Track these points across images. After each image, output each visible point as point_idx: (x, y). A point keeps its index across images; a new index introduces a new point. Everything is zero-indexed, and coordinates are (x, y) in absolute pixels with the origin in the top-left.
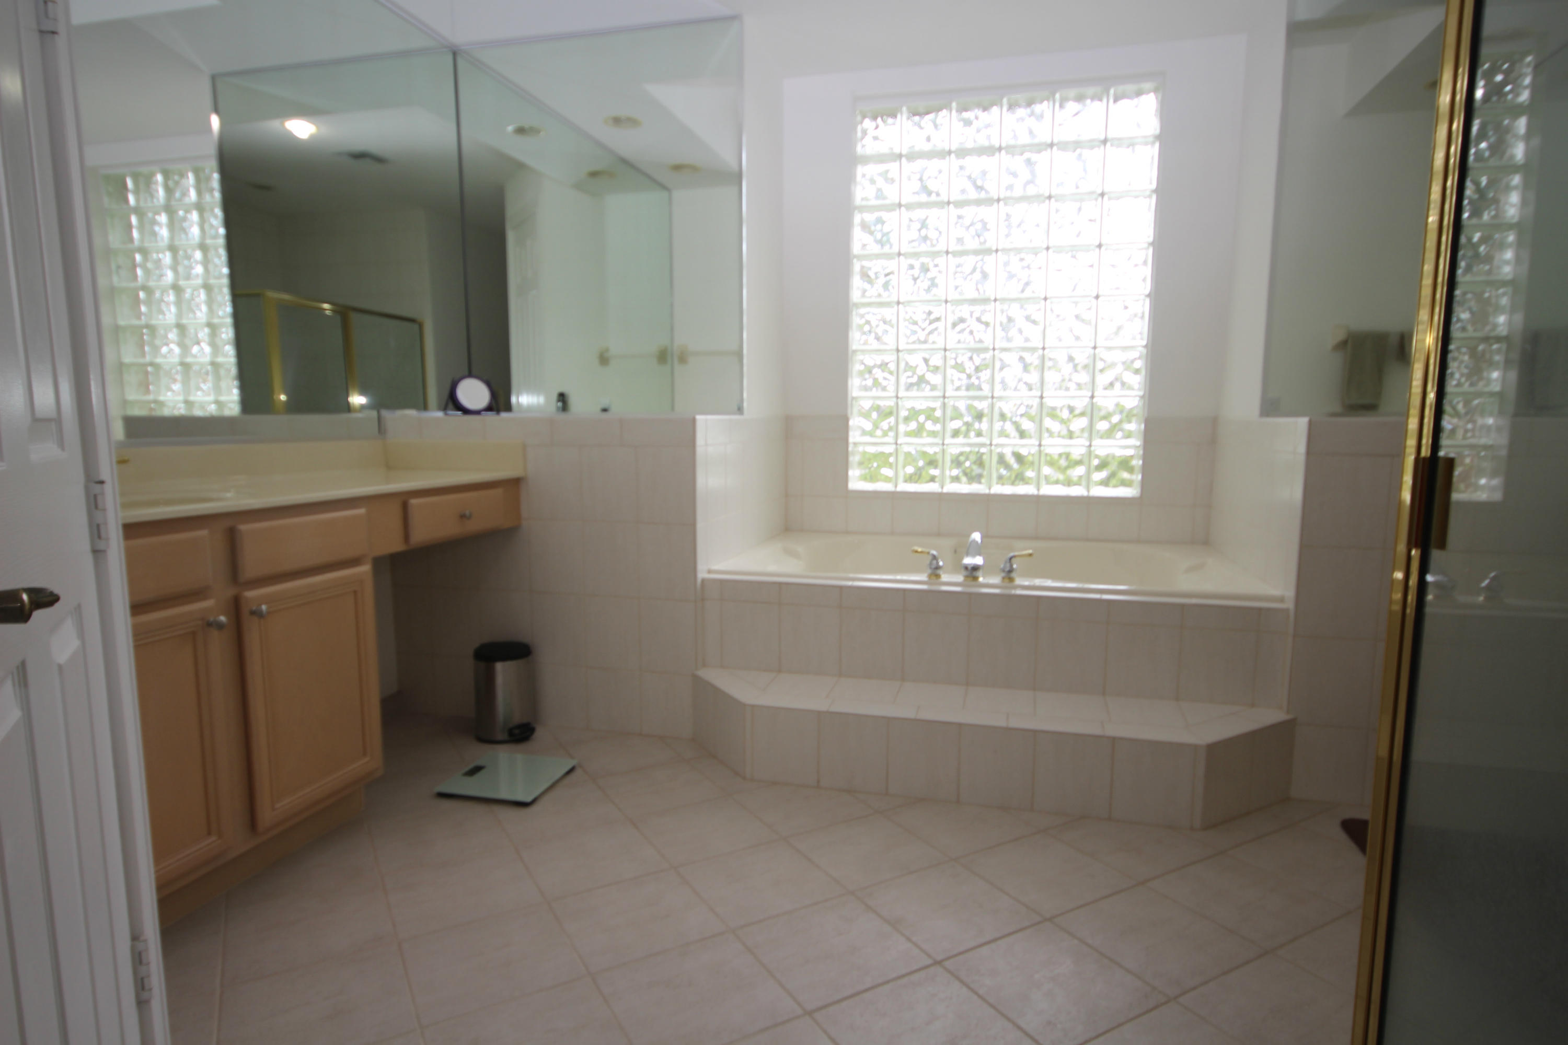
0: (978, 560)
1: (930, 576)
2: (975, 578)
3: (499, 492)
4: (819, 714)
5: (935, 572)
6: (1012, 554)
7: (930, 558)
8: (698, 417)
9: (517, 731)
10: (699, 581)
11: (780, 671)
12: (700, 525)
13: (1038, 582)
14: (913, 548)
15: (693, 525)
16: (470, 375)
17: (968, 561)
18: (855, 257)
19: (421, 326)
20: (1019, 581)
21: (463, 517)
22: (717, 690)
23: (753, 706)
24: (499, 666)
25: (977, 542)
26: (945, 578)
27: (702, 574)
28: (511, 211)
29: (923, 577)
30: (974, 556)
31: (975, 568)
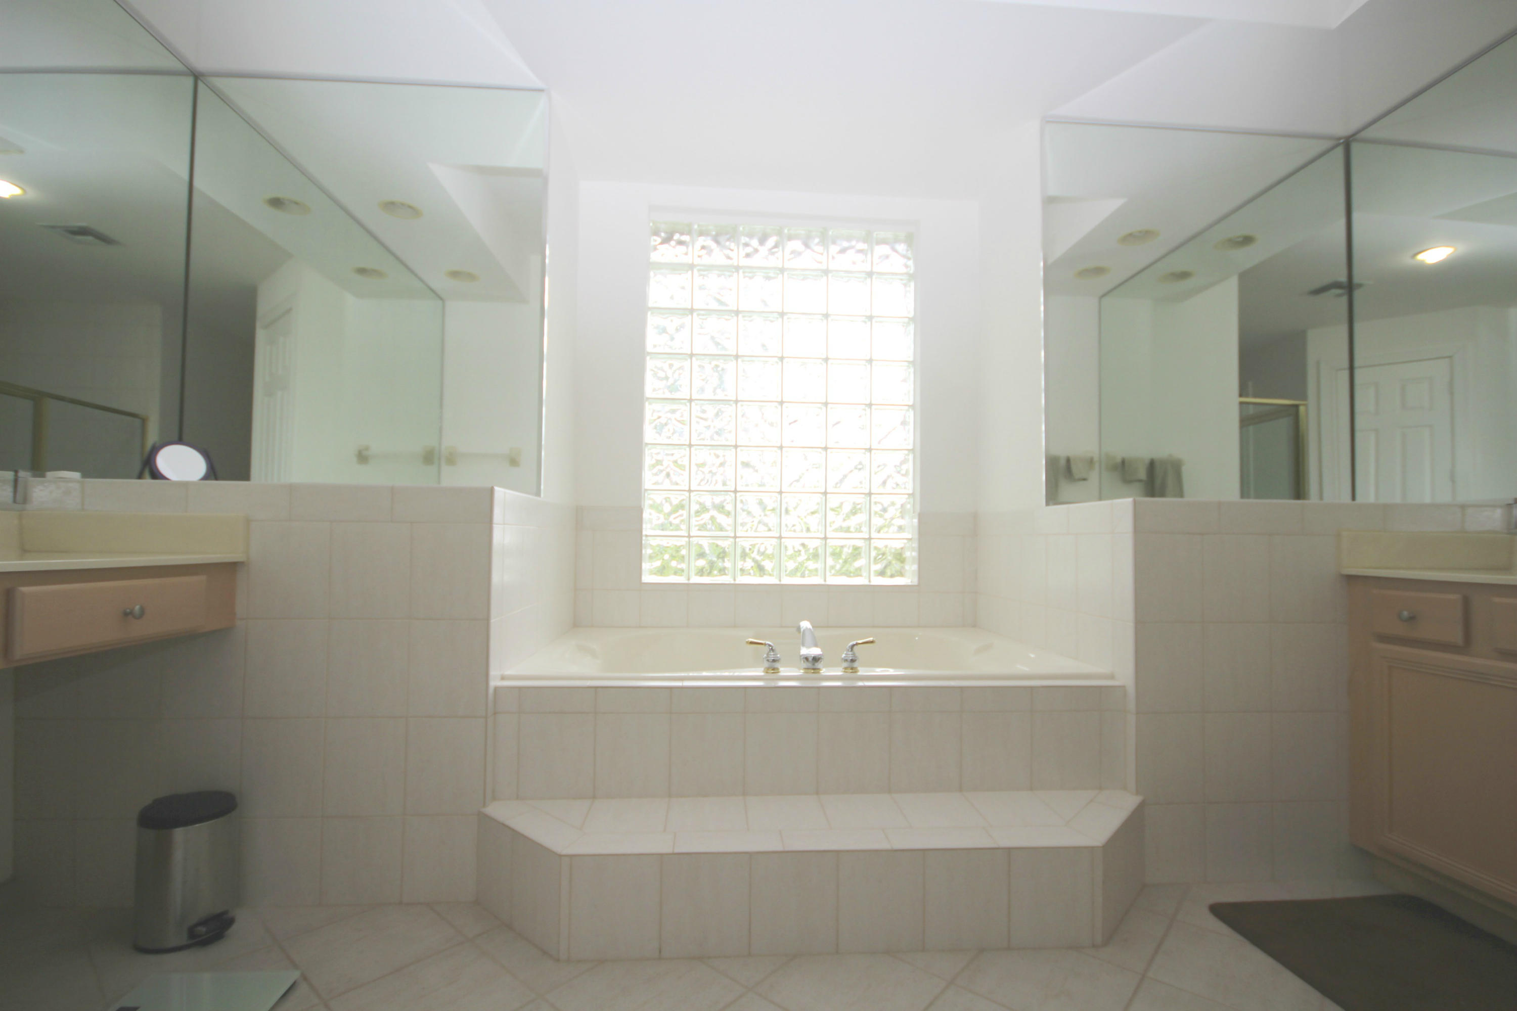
0: (815, 651)
1: (767, 670)
2: (816, 670)
3: (202, 579)
4: (661, 857)
5: (773, 665)
6: (851, 643)
7: (767, 649)
8: (496, 488)
9: (202, 929)
10: (491, 691)
11: (594, 797)
12: (493, 621)
13: (879, 671)
14: (747, 640)
15: (486, 621)
16: (180, 441)
17: (804, 651)
18: (649, 354)
19: (144, 421)
20: (862, 671)
21: (127, 614)
22: (516, 835)
23: (572, 856)
24: (179, 834)
25: (810, 629)
26: (784, 671)
27: (494, 683)
28: (263, 308)
29: (759, 672)
30: (809, 647)
31: (816, 659)
